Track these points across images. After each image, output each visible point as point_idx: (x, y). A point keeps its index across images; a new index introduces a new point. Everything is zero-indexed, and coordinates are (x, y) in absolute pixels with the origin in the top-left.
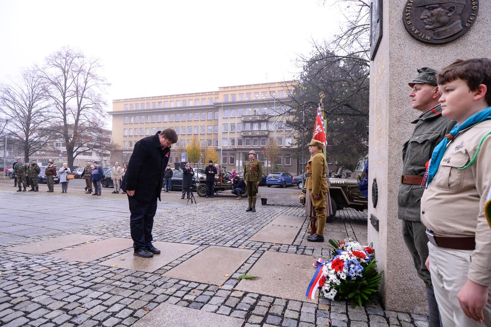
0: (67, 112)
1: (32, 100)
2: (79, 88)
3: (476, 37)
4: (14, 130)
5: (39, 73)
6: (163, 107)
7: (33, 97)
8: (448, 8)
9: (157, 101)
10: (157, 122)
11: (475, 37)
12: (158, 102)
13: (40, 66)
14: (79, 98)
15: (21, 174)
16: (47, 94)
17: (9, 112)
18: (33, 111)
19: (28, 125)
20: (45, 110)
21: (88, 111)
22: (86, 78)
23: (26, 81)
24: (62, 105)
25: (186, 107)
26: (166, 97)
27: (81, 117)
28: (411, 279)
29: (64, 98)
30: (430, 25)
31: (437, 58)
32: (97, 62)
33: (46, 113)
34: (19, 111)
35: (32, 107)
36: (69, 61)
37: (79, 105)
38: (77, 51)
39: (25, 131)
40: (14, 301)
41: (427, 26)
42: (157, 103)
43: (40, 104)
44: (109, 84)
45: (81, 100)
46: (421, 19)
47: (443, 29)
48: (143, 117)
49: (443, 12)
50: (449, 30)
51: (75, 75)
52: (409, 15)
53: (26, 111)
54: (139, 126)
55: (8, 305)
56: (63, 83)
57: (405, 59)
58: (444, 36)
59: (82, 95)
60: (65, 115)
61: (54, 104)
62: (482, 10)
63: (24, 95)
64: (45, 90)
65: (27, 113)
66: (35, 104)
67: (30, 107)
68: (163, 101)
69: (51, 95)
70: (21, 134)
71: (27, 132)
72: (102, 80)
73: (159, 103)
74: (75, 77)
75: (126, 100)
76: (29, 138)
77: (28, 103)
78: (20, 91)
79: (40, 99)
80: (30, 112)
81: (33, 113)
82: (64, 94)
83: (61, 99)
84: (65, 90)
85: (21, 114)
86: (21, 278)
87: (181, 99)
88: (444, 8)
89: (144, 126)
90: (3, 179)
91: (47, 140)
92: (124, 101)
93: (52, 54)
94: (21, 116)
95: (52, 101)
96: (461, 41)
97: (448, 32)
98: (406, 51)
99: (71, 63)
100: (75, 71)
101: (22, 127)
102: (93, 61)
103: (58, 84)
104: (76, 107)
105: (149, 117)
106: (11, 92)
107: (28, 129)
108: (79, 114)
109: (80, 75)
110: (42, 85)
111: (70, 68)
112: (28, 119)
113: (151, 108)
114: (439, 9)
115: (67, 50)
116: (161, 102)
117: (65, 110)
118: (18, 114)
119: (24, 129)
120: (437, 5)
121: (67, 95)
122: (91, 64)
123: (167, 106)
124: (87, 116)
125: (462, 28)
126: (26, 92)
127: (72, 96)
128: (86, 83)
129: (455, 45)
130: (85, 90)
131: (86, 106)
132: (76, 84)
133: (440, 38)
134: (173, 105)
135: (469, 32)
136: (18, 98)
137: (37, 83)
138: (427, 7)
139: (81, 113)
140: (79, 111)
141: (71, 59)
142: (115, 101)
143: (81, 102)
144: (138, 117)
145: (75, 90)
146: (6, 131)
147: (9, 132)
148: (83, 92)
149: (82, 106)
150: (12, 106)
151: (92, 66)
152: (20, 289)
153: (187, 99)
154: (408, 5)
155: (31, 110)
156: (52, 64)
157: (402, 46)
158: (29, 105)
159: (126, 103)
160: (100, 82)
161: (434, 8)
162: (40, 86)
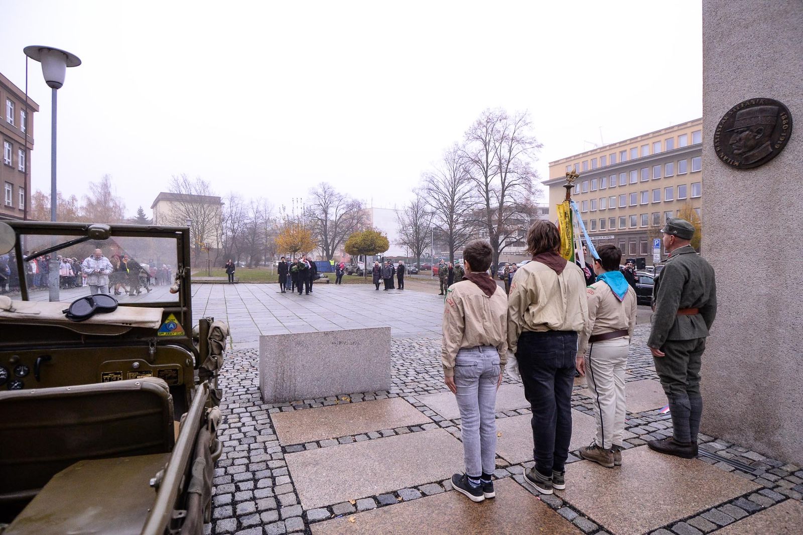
0: (490, 195)
1: (455, 185)
2: (503, 161)
3: (791, 157)
4: (439, 223)
5: (459, 152)
6: (628, 159)
7: (455, 182)
8: (755, 130)
9: (618, 151)
10: (619, 186)
11: (789, 158)
12: (620, 152)
13: (460, 145)
14: (503, 175)
15: (442, 277)
16: (469, 176)
17: (434, 203)
18: (456, 198)
19: (452, 216)
20: (468, 195)
21: (514, 189)
22: (510, 145)
23: (448, 164)
24: (484, 187)
25: (674, 151)
26: (634, 140)
27: (506, 199)
28: (720, 406)
29: (486, 177)
30: (739, 150)
31: (749, 183)
32: (523, 119)
33: (468, 200)
34: (442, 201)
35: (454, 194)
36: (490, 130)
37: (503, 184)
38: (498, 113)
39: (449, 224)
40: (434, 366)
41: (736, 151)
42: (618, 154)
43: (463, 188)
44: (540, 146)
45: (505, 177)
46: (731, 144)
47: (751, 153)
48: (595, 180)
49: (750, 135)
50: (757, 154)
51: (497, 144)
52: (718, 142)
53: (449, 199)
54: (590, 196)
55: (430, 366)
56: (484, 159)
57: (717, 186)
58: (752, 160)
59: (506, 170)
60: (488, 200)
61: (476, 187)
62: (798, 127)
63: (446, 181)
64: (467, 171)
65: (450, 202)
66: (457, 190)
67: (453, 194)
68: (628, 148)
69: (473, 176)
70: (446, 227)
71: (451, 223)
72: (530, 143)
73: (622, 152)
74: (497, 147)
75: (568, 159)
76: (454, 230)
77: (451, 189)
78: (443, 178)
79: (462, 183)
80: (453, 200)
81: (456, 201)
82: (486, 172)
83: (483, 180)
84: (487, 167)
85: (445, 204)
86: (438, 357)
87: (663, 138)
88: (751, 131)
89: (597, 195)
90: (431, 280)
91: (471, 232)
92: (565, 161)
93: (472, 127)
94: (445, 206)
95: (474, 183)
96: (774, 163)
97: (756, 156)
98: (718, 177)
99: (492, 131)
100: (497, 140)
101: (446, 219)
102: (518, 119)
103: (480, 162)
104: (501, 186)
105: (605, 179)
106: (435, 180)
107: (452, 221)
108: (503, 196)
109: (504, 144)
110: (463, 166)
111: (492, 137)
112: (452, 209)
113: (608, 163)
114: (747, 132)
115: (487, 114)
116: (625, 151)
117: (487, 192)
118: (442, 204)
119: (448, 221)
120: (746, 129)
121: (489, 173)
122: (516, 124)
123: (636, 155)
124: (513, 196)
125: (772, 150)
126: (448, 177)
127: (495, 174)
128: (510, 151)
129: (767, 168)
130: (509, 162)
131: (511, 183)
132: (499, 156)
133: (748, 163)
134: (647, 152)
135: (782, 152)
136: (442, 187)
137: (458, 165)
138: (736, 131)
139: (506, 192)
140: (504, 190)
141: (492, 125)
142: (553, 164)
143: (505, 179)
144: (587, 182)
145: (498, 164)
146: (432, 226)
147: (434, 226)
148: (508, 165)
149: (506, 184)
150: (436, 196)
151: (518, 126)
152: (437, 361)
153: (675, 135)
154: (718, 130)
155: (454, 197)
156: (473, 137)
157: (715, 172)
158: (452, 191)
159: (567, 164)
160: (528, 146)
161: (742, 132)
162: (461, 167)
